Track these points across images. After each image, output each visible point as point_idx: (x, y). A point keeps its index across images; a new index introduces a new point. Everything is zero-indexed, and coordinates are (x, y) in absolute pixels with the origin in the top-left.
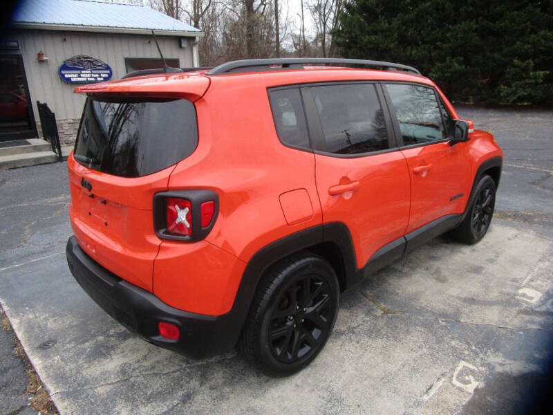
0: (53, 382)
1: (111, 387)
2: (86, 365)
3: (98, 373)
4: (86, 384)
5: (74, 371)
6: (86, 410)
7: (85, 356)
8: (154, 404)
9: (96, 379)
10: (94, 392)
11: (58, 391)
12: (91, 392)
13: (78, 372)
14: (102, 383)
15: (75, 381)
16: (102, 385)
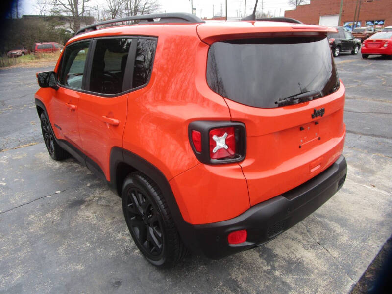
0: (343, 286)
1: (329, 250)
2: (316, 271)
3: (320, 261)
4: (335, 264)
5: (326, 277)
6: (355, 256)
7: (305, 277)
8: (332, 227)
9: (327, 260)
10: (339, 257)
11: (350, 279)
12: (340, 259)
13: (325, 274)
14: (329, 255)
15: (335, 272)
16: (331, 255)
